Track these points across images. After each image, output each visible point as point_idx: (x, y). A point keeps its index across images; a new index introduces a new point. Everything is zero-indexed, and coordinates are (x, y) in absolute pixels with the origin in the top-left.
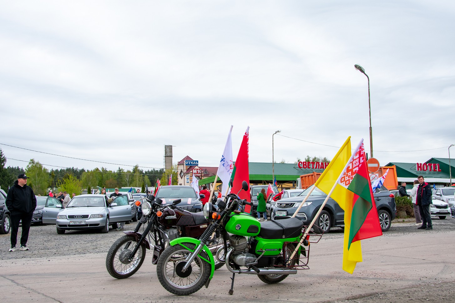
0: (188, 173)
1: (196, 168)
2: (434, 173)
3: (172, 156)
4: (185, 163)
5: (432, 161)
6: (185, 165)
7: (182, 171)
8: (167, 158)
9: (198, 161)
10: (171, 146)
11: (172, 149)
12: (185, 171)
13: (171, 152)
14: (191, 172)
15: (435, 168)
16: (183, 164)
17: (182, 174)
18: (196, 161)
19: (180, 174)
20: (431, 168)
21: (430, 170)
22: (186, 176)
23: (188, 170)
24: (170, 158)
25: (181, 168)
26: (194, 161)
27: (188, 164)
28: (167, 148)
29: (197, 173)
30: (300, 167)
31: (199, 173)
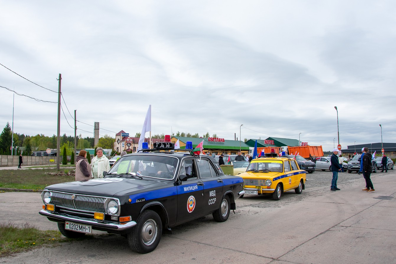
0: (124, 141)
1: (129, 138)
2: (271, 145)
3: (99, 129)
4: (121, 135)
5: (270, 139)
6: (121, 136)
7: (119, 140)
8: (96, 130)
9: (129, 134)
10: (99, 123)
11: (99, 125)
12: (121, 139)
13: (99, 126)
14: (126, 140)
15: (272, 143)
16: (120, 135)
17: (119, 141)
18: (128, 134)
19: (118, 141)
20: (270, 142)
21: (270, 144)
22: (122, 143)
23: (123, 139)
24: (98, 130)
25: (119, 137)
26: (126, 134)
27: (123, 135)
28: (96, 124)
29: (129, 141)
30: (209, 141)
31: (131, 141)
